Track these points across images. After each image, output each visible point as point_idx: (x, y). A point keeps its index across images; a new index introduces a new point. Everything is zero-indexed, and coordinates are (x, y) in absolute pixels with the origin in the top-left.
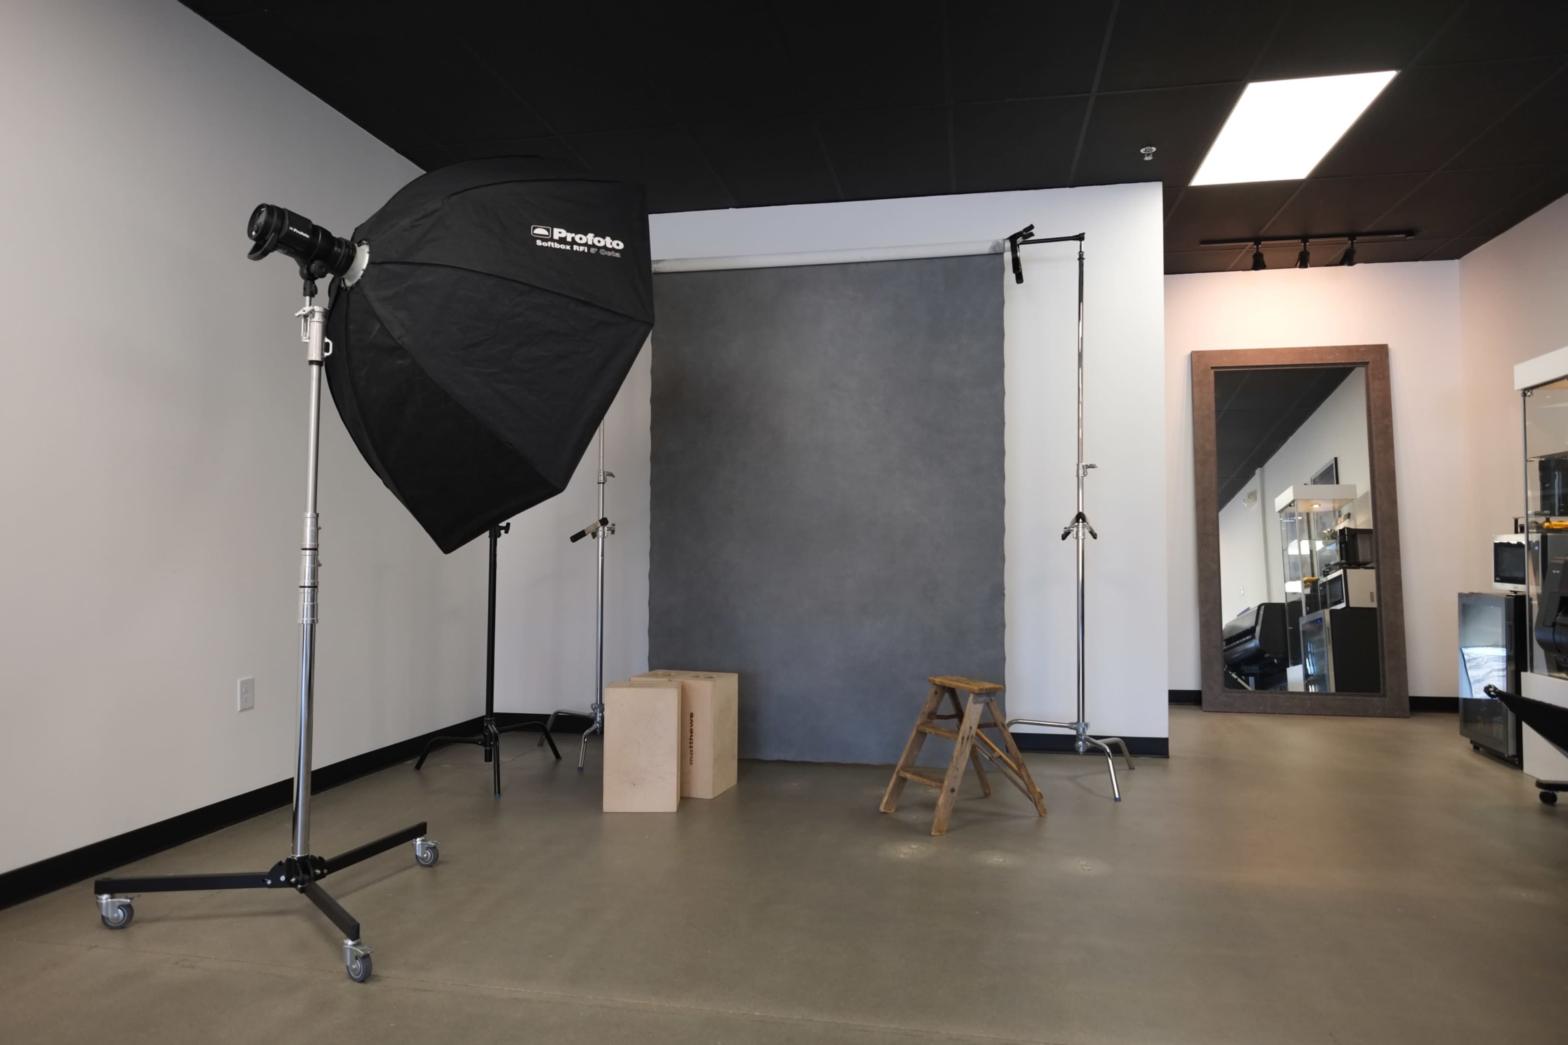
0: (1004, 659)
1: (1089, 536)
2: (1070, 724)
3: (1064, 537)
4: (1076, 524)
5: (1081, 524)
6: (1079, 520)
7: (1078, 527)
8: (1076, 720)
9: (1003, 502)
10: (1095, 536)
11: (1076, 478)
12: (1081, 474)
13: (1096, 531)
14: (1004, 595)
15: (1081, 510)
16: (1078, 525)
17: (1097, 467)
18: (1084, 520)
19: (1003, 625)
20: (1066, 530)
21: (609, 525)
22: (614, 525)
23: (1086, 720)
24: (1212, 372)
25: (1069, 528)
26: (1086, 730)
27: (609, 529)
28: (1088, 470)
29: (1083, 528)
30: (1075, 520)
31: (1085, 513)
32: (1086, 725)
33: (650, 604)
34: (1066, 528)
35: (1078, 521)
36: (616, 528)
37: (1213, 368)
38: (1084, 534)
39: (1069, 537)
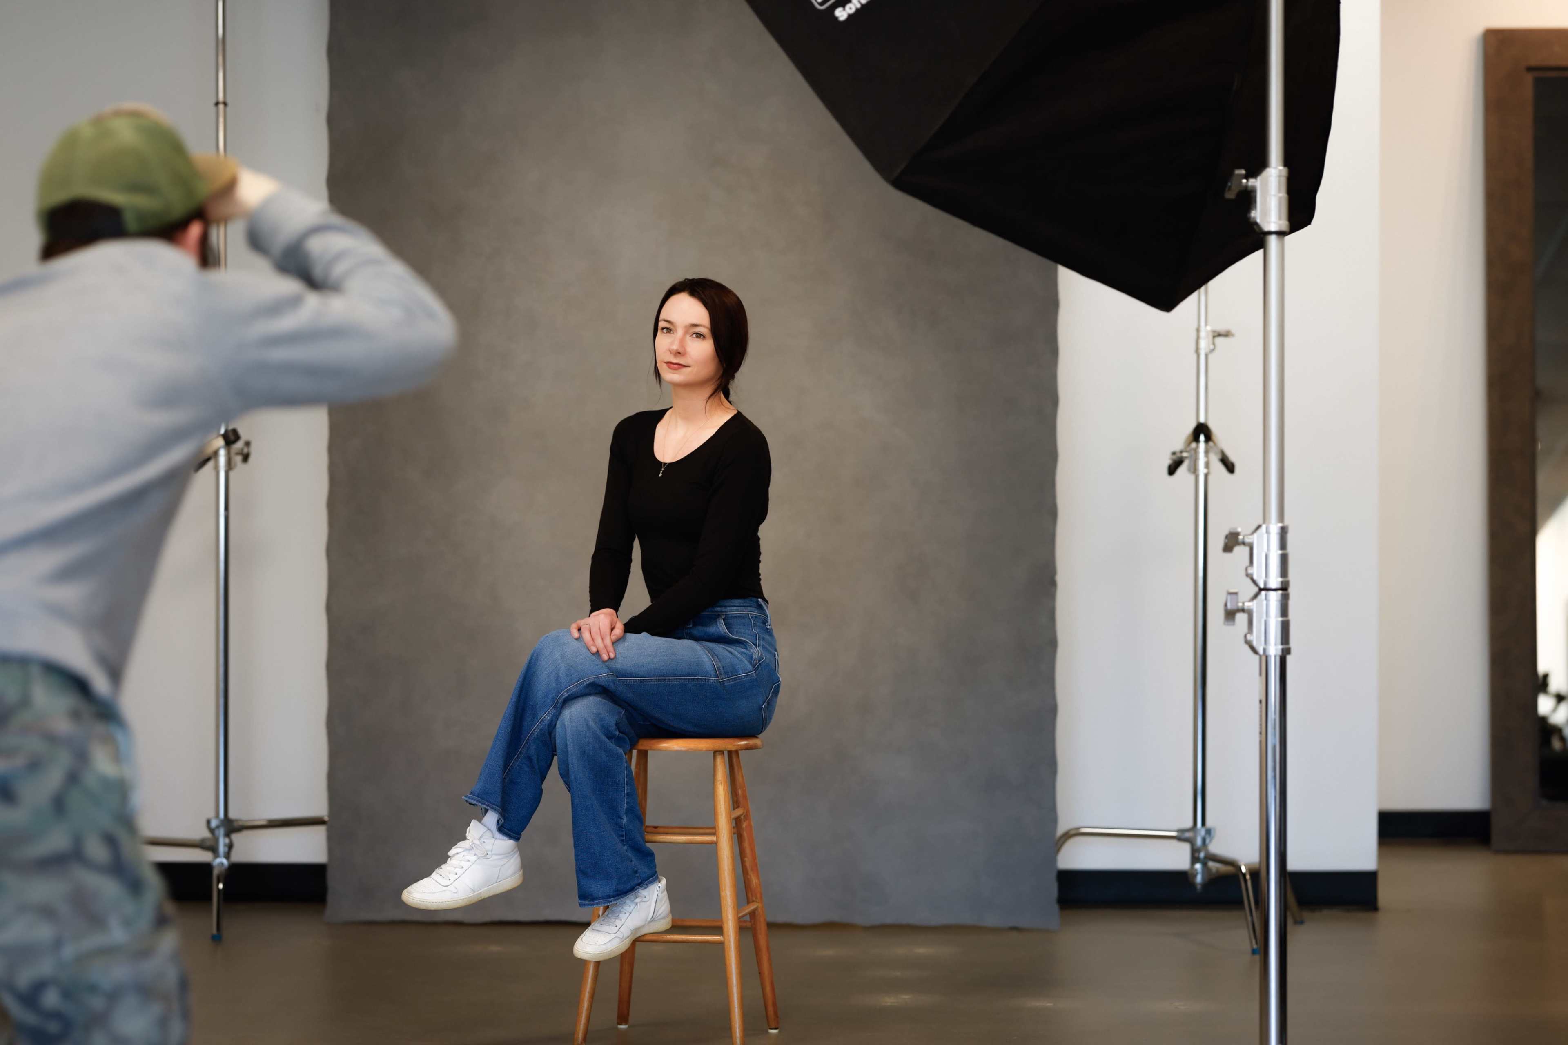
0: (1053, 710)
1: (1219, 469)
2: (1178, 831)
3: (1172, 469)
4: (1194, 445)
5: (1202, 445)
6: (1199, 437)
7: (1196, 450)
8: (1189, 824)
9: (1054, 401)
10: (1230, 467)
11: (1195, 356)
12: (1204, 345)
13: (1232, 458)
14: (1053, 583)
15: (1202, 420)
16: (1197, 447)
17: (1233, 335)
18: (1208, 438)
19: (1053, 643)
20: (1174, 457)
21: (239, 445)
22: (248, 444)
23: (1209, 823)
24: (1529, 79)
25: (1181, 452)
26: (1208, 841)
27: (240, 453)
28: (1219, 340)
29: (1207, 452)
30: (1191, 438)
31: (1212, 426)
32: (1209, 832)
33: (329, 609)
34: (1174, 453)
35: (1196, 439)
36: (254, 450)
37: (1530, 69)
38: (1207, 465)
39: (1182, 470)
